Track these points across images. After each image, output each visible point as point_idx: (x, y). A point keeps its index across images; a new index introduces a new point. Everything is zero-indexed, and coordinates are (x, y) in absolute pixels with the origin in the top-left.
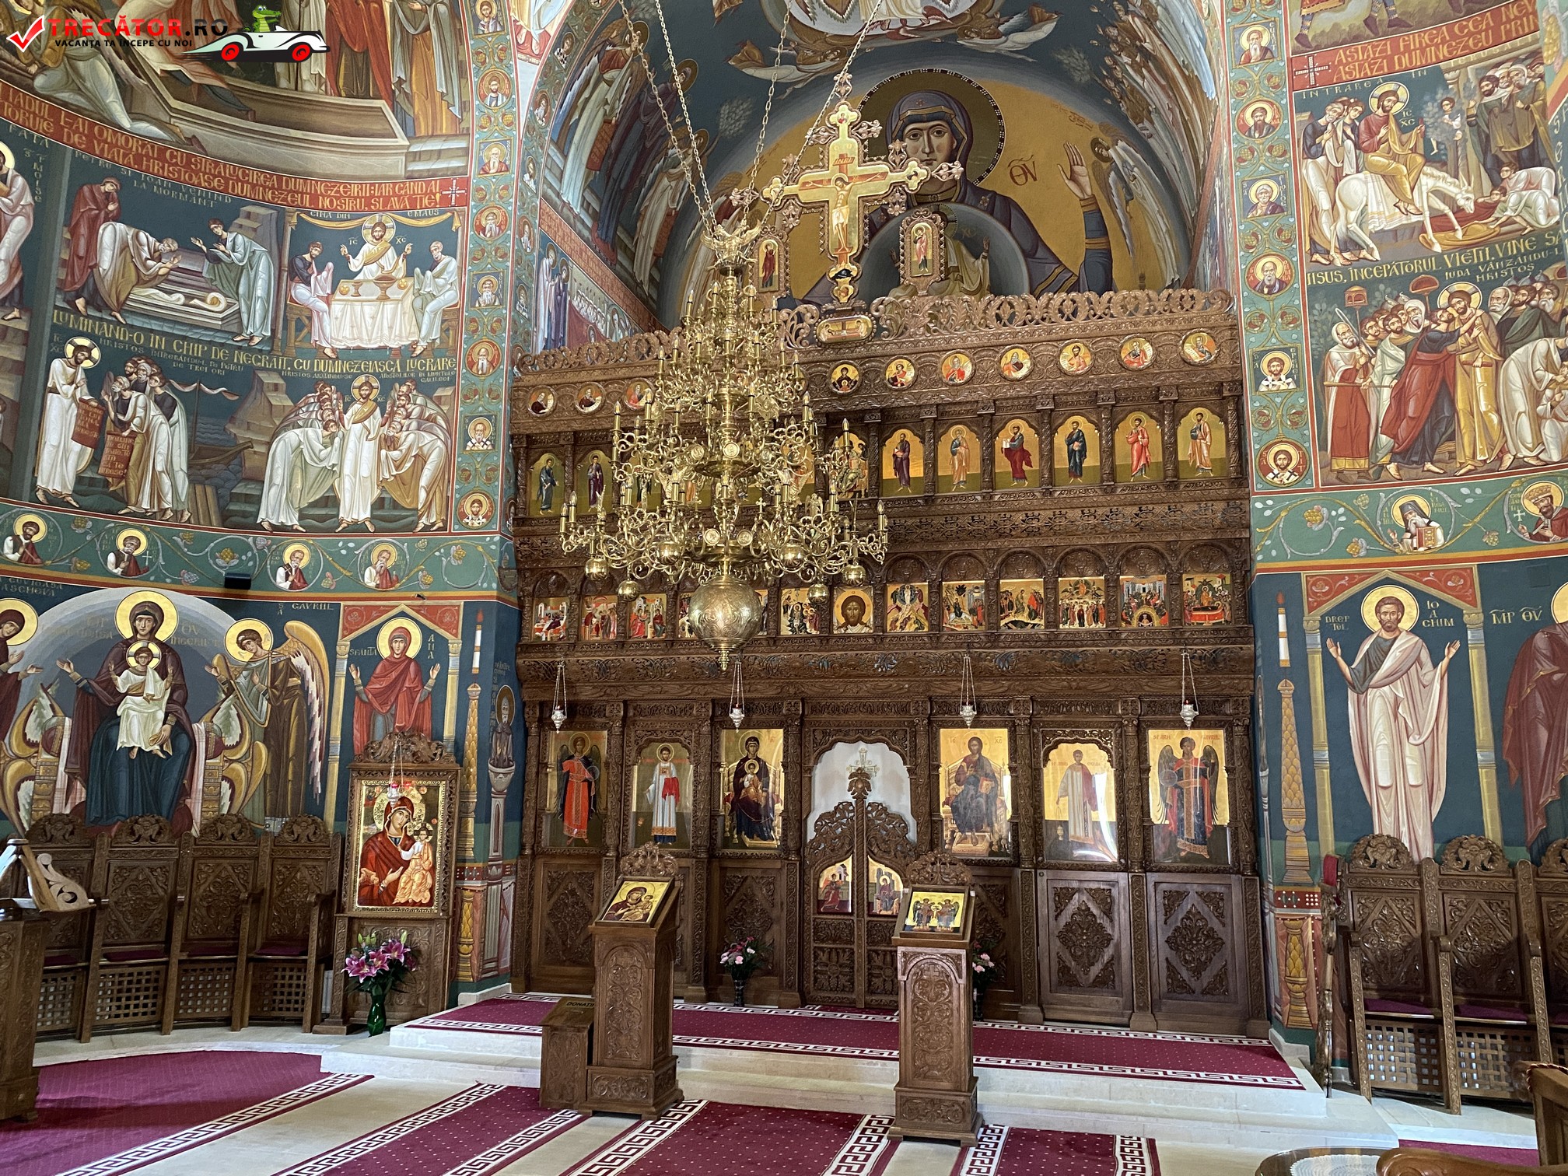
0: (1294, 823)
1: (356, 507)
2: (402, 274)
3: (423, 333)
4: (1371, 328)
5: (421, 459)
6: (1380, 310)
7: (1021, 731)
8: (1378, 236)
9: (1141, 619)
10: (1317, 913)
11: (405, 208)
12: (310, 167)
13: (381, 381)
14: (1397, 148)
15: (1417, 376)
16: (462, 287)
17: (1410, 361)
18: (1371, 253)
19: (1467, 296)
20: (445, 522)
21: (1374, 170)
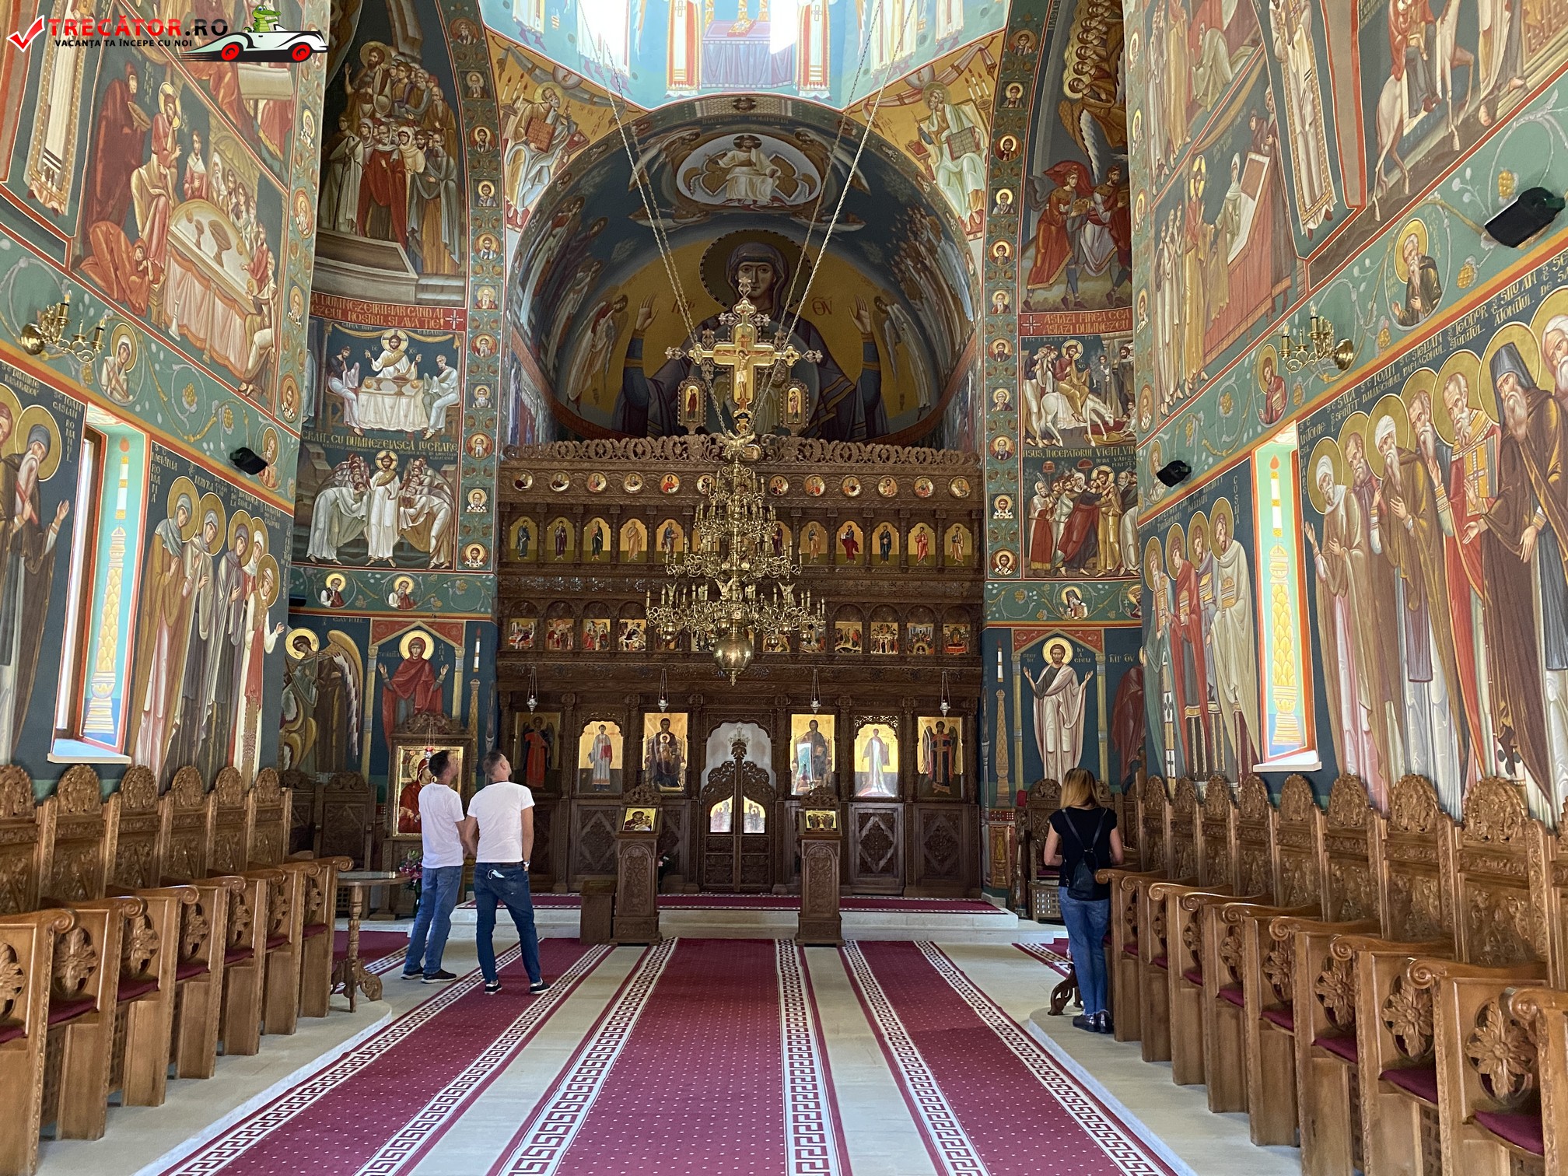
0: (1002, 773)
1: (381, 547)
2: (414, 377)
3: (432, 422)
4: (1056, 487)
5: (431, 516)
6: (1061, 476)
7: (843, 716)
8: (1063, 432)
9: (918, 649)
10: (1013, 824)
11: (415, 327)
12: (342, 289)
13: (398, 456)
14: (1075, 380)
15: (1079, 518)
16: (461, 391)
17: (1075, 509)
18: (1058, 441)
19: (1107, 474)
20: (451, 563)
21: (1063, 392)
